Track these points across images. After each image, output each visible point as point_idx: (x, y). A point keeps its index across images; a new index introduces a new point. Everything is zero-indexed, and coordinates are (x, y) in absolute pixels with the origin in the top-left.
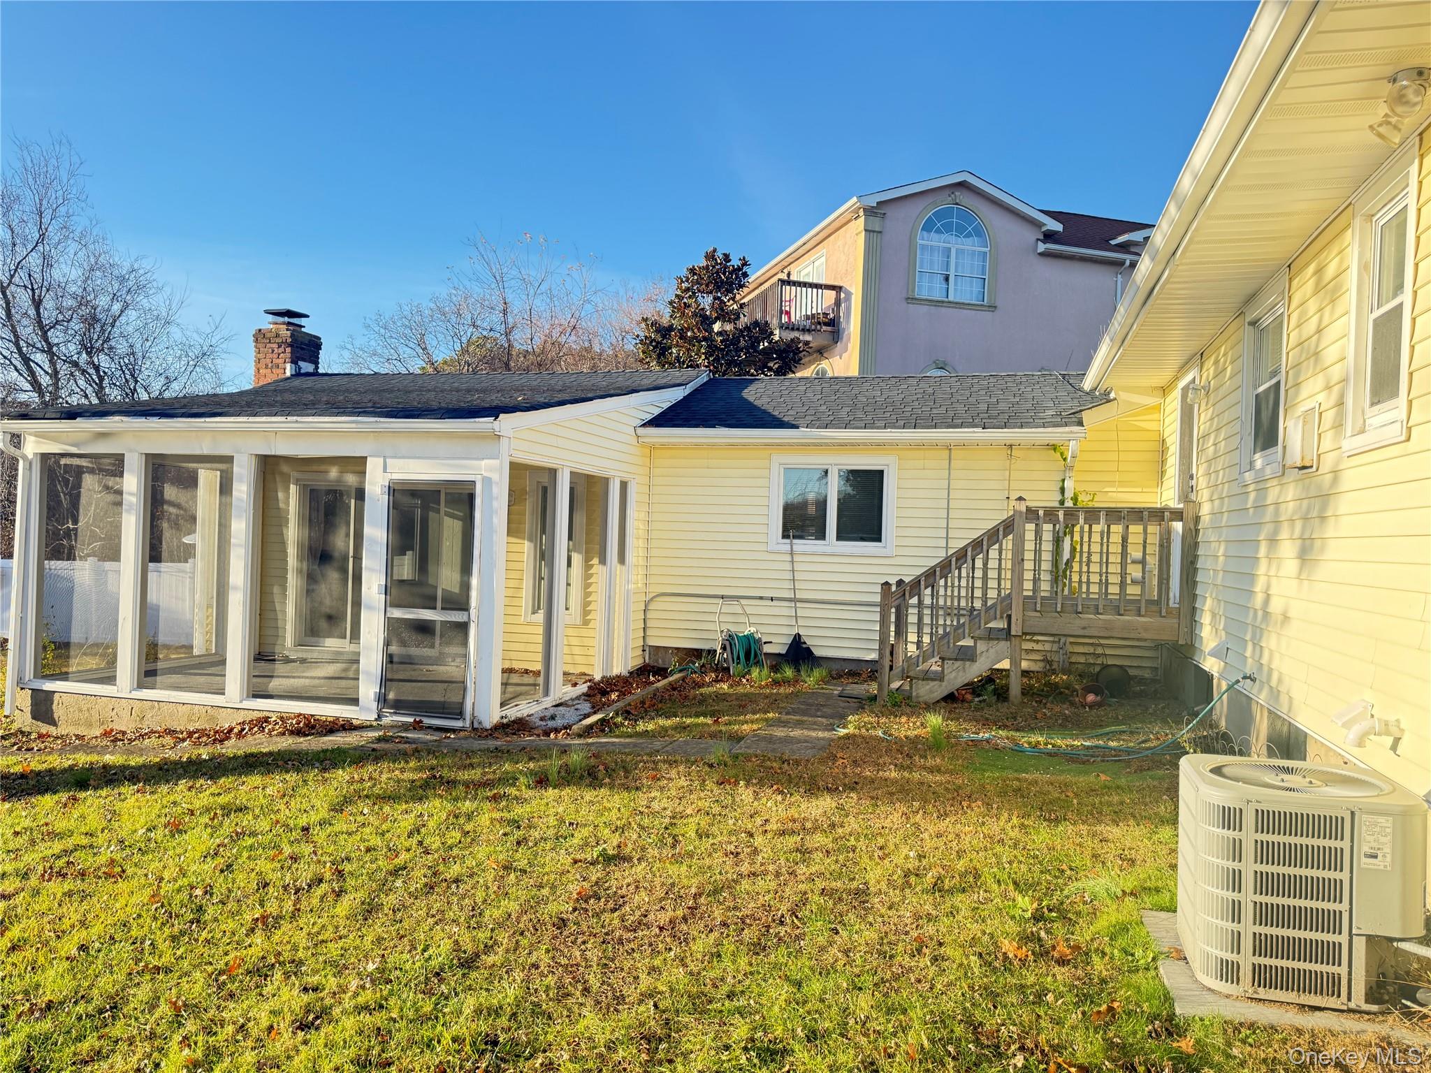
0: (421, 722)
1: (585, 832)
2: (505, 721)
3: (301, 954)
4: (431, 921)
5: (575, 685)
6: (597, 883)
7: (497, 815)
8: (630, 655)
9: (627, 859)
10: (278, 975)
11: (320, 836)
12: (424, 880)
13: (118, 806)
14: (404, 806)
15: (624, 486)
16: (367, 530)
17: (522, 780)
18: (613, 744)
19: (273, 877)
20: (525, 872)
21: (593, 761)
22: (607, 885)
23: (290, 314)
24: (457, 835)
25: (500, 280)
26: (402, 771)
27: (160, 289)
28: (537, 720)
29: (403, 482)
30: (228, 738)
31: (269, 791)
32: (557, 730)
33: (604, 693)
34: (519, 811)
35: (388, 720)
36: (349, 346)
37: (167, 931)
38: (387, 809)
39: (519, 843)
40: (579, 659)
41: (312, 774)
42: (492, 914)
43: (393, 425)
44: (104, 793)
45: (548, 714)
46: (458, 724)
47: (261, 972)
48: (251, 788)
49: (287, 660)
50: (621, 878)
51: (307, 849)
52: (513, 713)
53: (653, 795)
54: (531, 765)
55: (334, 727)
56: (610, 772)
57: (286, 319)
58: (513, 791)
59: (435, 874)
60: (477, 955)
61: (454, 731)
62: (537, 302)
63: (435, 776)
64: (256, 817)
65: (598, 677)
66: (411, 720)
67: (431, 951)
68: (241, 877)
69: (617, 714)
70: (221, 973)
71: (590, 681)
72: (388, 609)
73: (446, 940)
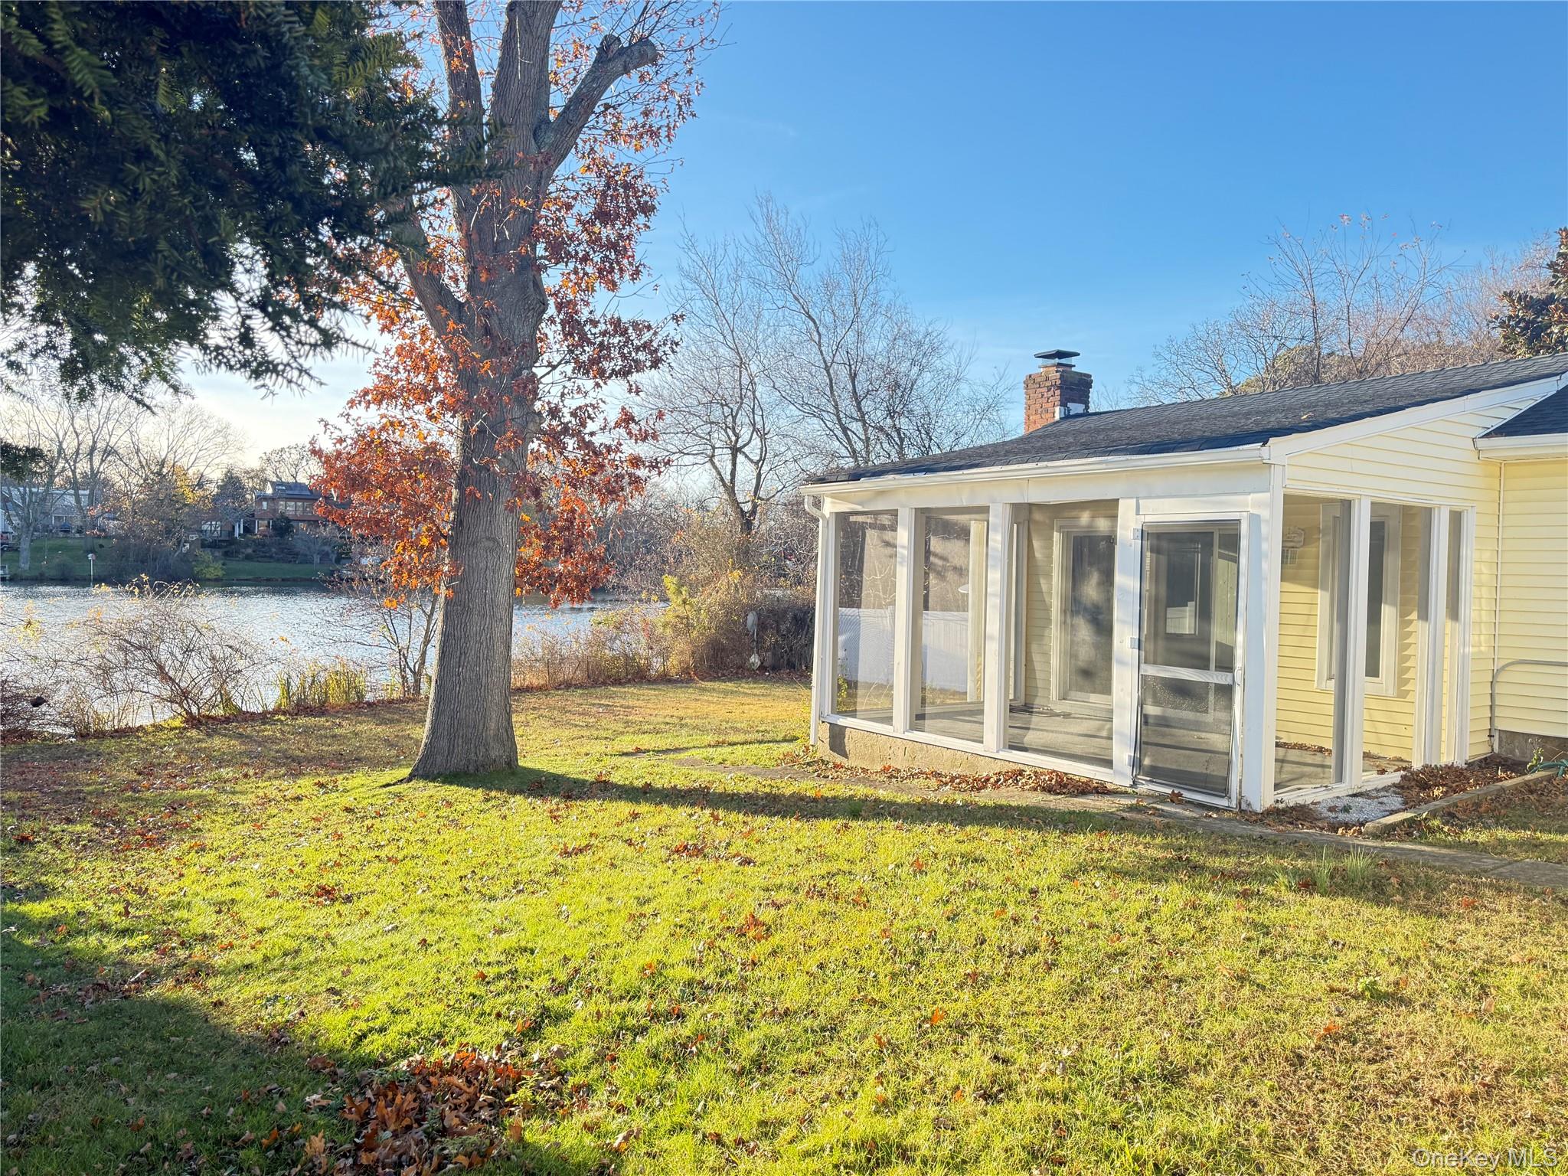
0: (1180, 795)
1: (1352, 956)
2: (1281, 806)
3: (1000, 1021)
4: (1140, 1018)
5: (1383, 772)
6: (1355, 1023)
7: (1244, 915)
8: (1468, 740)
9: (1407, 1002)
10: (974, 1036)
11: (1047, 900)
12: (1142, 972)
13: (878, 838)
14: (1140, 886)
15: (1456, 518)
16: (1119, 579)
17: (1282, 879)
18: (1421, 853)
19: (993, 936)
20: (1263, 988)
21: (1384, 871)
22: (1370, 1028)
23: (1060, 354)
24: (1192, 929)
25: (1308, 280)
26: (1147, 846)
27: (951, 348)
28: (1325, 810)
29: (1157, 525)
30: (985, 787)
31: (1007, 846)
32: (1347, 826)
33: (1425, 786)
34: (1272, 915)
35: (1144, 788)
36: (1138, 380)
37: (889, 967)
38: (1121, 885)
39: (1263, 952)
40: (1386, 740)
41: (1053, 836)
42: (1212, 1028)
43: (1146, 462)
44: (870, 824)
45: (1340, 804)
46: (1222, 802)
47: (961, 1029)
48: (994, 840)
49: (1052, 714)
50: (1388, 1023)
51: (1030, 913)
52: (1291, 798)
53: (1463, 927)
54: (1300, 863)
55: (1085, 789)
56: (1405, 888)
57: (1057, 361)
58: (1269, 890)
59: (1156, 968)
60: (1185, 1071)
61: (1217, 809)
62: (1357, 296)
63: (1180, 858)
64: (990, 870)
65: (1417, 766)
66: (1169, 791)
67: (1133, 1053)
68: (962, 927)
69: (1435, 817)
70: (926, 1020)
71: (1405, 769)
72: (1143, 666)
73: (1154, 1045)
